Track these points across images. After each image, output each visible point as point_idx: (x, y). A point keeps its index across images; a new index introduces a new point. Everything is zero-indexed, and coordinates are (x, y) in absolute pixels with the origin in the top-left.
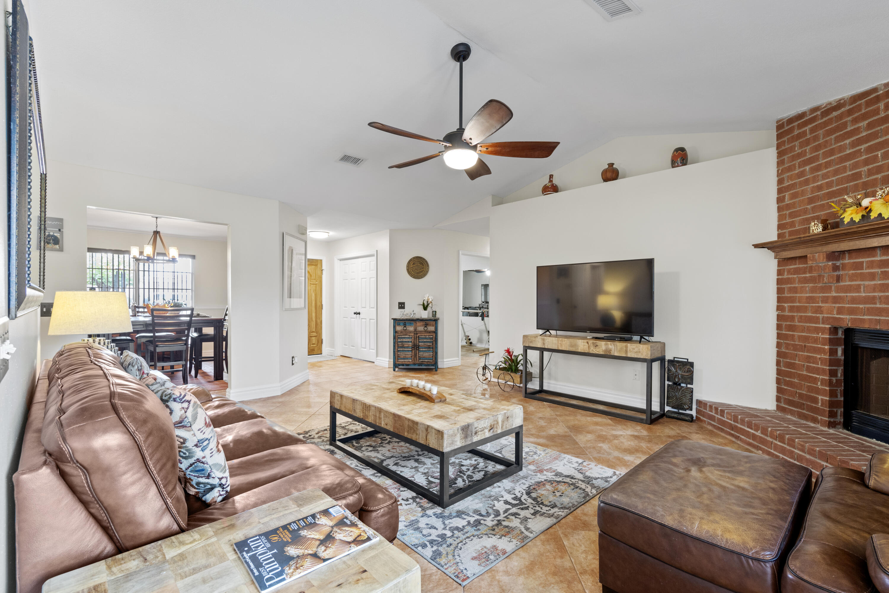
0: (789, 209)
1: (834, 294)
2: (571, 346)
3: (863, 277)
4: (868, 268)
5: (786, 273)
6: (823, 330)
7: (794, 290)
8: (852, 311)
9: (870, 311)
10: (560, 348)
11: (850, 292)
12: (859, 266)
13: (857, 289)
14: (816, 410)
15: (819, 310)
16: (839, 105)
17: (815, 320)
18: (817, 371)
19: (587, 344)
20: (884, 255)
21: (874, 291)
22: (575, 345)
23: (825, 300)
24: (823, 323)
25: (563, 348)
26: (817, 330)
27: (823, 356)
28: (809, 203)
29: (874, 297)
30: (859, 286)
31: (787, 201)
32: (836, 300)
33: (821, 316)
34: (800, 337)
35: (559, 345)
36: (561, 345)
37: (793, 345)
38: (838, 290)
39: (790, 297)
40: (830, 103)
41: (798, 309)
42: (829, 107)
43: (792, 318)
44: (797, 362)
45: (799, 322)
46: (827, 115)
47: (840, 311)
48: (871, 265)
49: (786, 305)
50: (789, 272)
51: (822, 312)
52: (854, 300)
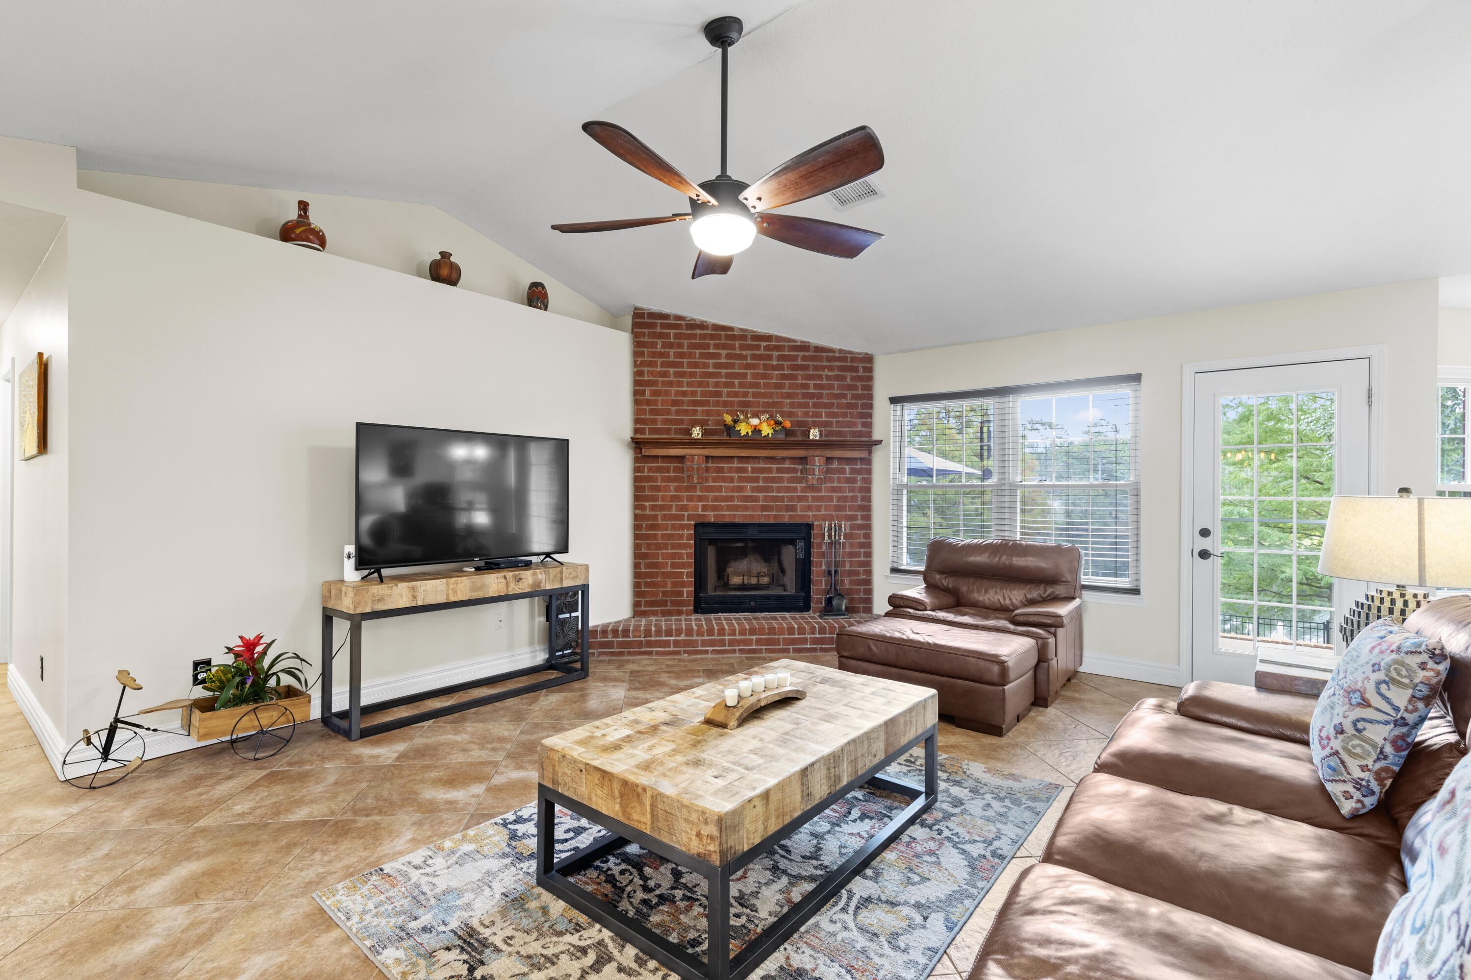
0: (650, 405)
1: (698, 493)
2: (474, 589)
3: (724, 480)
4: (728, 472)
5: (646, 471)
6: (687, 527)
7: (657, 489)
8: (715, 508)
9: (730, 508)
10: (453, 599)
11: (713, 492)
12: (721, 470)
13: (719, 489)
14: (682, 603)
15: (684, 508)
16: (702, 326)
17: (681, 518)
18: (683, 565)
19: (503, 580)
20: (739, 463)
21: (733, 492)
22: (483, 586)
23: (690, 498)
24: (688, 520)
25: (460, 597)
26: (682, 527)
27: (689, 551)
28: (673, 405)
29: (733, 496)
30: (721, 486)
31: (647, 396)
32: (700, 498)
33: (686, 513)
34: (663, 536)
35: (451, 592)
36: (455, 592)
37: (655, 544)
38: (703, 489)
39: (652, 496)
40: (695, 320)
41: (662, 508)
42: (693, 322)
43: (655, 517)
44: (660, 560)
45: (663, 520)
46: (692, 329)
47: (704, 508)
48: (730, 470)
49: (647, 504)
50: (650, 469)
51: (687, 510)
52: (716, 499)
